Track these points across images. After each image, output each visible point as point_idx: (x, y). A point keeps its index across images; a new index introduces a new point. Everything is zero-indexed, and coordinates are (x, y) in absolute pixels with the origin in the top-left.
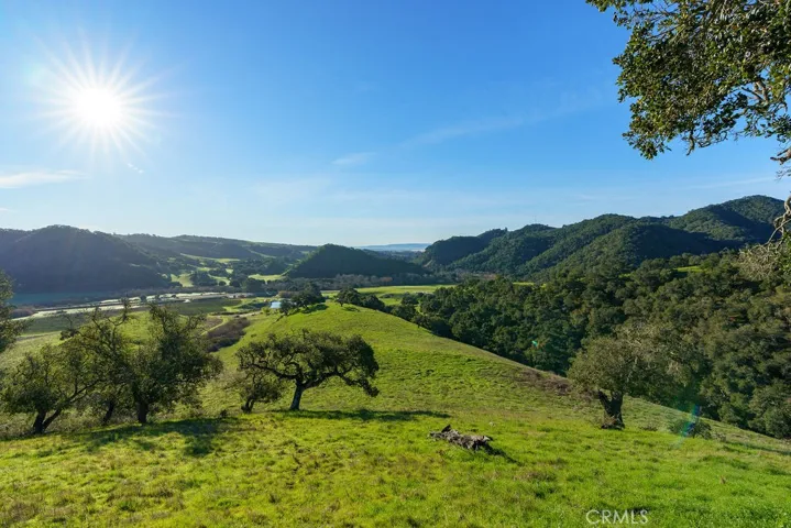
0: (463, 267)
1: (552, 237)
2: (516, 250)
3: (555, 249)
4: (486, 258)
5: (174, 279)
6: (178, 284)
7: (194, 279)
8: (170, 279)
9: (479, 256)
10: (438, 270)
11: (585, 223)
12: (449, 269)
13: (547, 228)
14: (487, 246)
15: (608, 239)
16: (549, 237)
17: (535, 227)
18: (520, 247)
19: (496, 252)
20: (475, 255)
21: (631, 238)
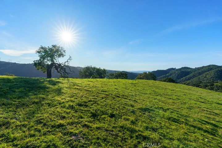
1: (191, 71)
3: (191, 75)
11: (203, 67)
13: (189, 68)
14: (168, 73)
15: (209, 73)
16: (189, 71)
17: (185, 68)
18: (179, 74)
19: (171, 75)
20: (164, 75)
21: (217, 73)
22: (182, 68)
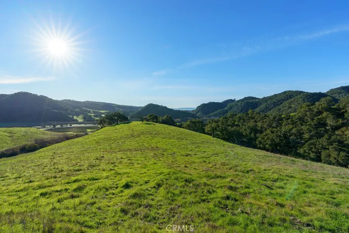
0: (215, 116)
1: (259, 102)
2: (242, 108)
3: (263, 106)
4: (227, 111)
5: (75, 117)
6: (76, 120)
7: (84, 118)
8: (73, 118)
9: (223, 111)
10: (203, 117)
11: (276, 95)
12: (208, 117)
13: (255, 98)
14: (226, 106)
15: (294, 100)
16: (257, 102)
17: (249, 98)
18: (244, 106)
19: (231, 109)
20: (221, 110)
21: (308, 99)
22: (245, 98)
